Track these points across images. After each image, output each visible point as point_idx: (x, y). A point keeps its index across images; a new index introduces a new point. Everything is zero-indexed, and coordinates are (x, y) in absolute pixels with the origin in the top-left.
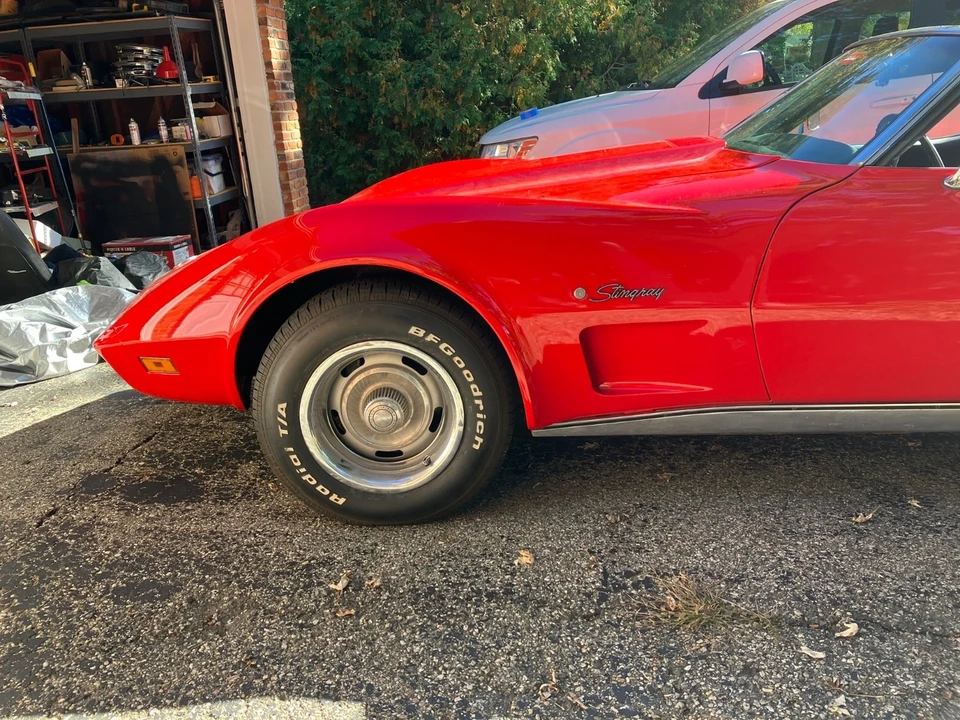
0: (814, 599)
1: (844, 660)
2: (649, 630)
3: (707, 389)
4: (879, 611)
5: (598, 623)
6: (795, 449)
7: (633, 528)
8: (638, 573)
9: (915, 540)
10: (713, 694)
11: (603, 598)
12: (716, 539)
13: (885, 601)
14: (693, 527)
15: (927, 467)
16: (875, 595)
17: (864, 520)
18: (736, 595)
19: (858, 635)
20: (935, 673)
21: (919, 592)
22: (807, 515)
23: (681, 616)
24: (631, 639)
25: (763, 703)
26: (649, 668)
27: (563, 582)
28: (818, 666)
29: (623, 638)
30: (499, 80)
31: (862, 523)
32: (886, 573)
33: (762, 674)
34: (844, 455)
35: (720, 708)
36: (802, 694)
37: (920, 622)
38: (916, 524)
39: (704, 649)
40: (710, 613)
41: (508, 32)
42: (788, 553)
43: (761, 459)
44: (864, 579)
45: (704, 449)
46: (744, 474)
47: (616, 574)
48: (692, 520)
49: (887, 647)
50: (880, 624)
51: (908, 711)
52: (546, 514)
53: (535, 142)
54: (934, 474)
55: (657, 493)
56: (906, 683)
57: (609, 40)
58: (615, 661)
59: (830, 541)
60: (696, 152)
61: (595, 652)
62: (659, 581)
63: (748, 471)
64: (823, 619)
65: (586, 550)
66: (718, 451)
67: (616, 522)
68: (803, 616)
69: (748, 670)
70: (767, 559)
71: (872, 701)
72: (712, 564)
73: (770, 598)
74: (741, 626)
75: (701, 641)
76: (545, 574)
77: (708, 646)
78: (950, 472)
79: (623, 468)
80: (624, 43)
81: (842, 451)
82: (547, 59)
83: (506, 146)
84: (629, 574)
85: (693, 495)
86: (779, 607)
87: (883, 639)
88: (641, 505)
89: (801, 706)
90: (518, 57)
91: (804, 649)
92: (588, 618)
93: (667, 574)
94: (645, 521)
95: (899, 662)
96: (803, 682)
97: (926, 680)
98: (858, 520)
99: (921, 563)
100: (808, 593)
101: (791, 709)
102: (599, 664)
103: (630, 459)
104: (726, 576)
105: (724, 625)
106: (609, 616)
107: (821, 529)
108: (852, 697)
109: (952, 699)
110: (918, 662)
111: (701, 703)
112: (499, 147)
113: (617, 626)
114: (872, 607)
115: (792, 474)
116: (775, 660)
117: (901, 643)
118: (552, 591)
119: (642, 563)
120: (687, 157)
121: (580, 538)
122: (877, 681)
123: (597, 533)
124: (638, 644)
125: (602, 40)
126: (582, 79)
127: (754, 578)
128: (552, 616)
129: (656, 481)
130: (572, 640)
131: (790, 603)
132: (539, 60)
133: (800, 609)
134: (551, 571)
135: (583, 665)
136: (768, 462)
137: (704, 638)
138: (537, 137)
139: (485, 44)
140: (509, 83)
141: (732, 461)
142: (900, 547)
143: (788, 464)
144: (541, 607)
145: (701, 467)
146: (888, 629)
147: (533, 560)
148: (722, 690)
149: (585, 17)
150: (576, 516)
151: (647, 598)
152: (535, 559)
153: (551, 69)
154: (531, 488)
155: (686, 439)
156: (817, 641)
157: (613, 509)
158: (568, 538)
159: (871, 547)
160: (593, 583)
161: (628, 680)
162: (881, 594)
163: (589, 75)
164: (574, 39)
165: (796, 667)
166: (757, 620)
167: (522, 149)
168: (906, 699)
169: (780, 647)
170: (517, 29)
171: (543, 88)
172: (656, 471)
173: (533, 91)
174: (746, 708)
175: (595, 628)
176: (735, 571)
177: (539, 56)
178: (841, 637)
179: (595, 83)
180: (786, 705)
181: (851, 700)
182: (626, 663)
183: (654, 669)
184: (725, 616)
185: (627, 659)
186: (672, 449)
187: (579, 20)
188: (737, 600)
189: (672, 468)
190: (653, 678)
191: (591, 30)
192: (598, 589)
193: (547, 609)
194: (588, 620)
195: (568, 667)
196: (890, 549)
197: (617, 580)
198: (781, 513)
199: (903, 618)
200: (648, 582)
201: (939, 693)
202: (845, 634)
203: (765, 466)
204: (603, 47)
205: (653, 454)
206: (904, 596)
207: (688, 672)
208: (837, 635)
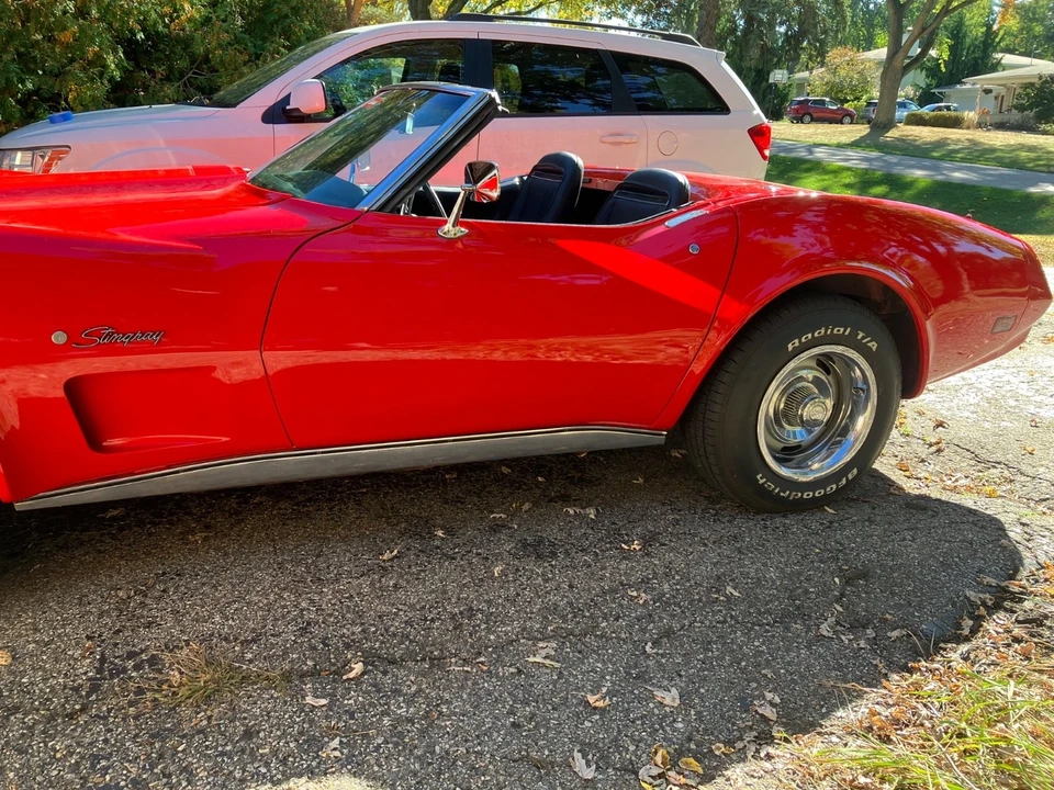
0: (328, 646)
1: (346, 702)
2: (144, 714)
3: (224, 439)
4: (388, 645)
5: (82, 719)
6: (341, 492)
7: (148, 601)
8: (142, 651)
9: (433, 570)
10: (205, 770)
11: (94, 688)
12: (241, 598)
13: (394, 635)
14: (217, 590)
15: (457, 497)
16: (387, 630)
17: (390, 556)
18: (249, 656)
19: (363, 674)
20: (427, 697)
21: (426, 620)
22: (340, 558)
23: (183, 691)
24: (120, 729)
25: (256, 766)
26: (136, 758)
27: (45, 680)
28: (319, 714)
29: (110, 730)
30: (44, 72)
31: (388, 561)
32: (400, 607)
33: (262, 735)
34: (387, 493)
35: (209, 783)
36: (299, 746)
37: (422, 648)
38: (437, 554)
39: (205, 722)
40: (216, 682)
41: (54, 15)
42: (312, 601)
43: (304, 506)
44: (380, 617)
45: (247, 502)
46: (284, 524)
47: (116, 657)
48: (217, 582)
49: (388, 680)
50: (386, 658)
51: (395, 739)
52: (41, 601)
53: (66, 152)
54: (462, 503)
55: (185, 557)
56: (399, 712)
57: (186, 43)
58: (96, 758)
59: (355, 582)
60: (214, 183)
61: (72, 754)
62: (166, 657)
63: (289, 522)
64: (334, 665)
65: (84, 636)
66: (261, 503)
67: (129, 597)
68: (315, 665)
69: (249, 734)
70: (288, 612)
71: (364, 736)
72: (230, 627)
73: (285, 653)
74: (250, 688)
75: (203, 714)
76: (23, 674)
77: (209, 718)
78: (476, 499)
79: (150, 534)
80: (202, 49)
81: (386, 489)
82: (108, 54)
83: (29, 154)
84: (131, 655)
85: (226, 554)
86: (293, 661)
87: (385, 673)
88: (164, 574)
89: (295, 758)
90: (67, 46)
91: (309, 700)
92: (71, 716)
93: (177, 647)
94: (164, 591)
95: (397, 692)
96: (301, 733)
97: (417, 705)
98: (385, 557)
99: (433, 591)
100: (324, 642)
101: (285, 764)
102: (75, 768)
103: (159, 523)
104: (242, 638)
105: (230, 692)
106: (99, 709)
107: (350, 572)
108: (346, 737)
109: (438, 718)
110: (414, 688)
111: (189, 784)
112: (19, 154)
113: (105, 718)
114: (382, 642)
115: (332, 519)
116: (277, 717)
117: (403, 672)
118: (29, 693)
119: (148, 641)
120: (204, 188)
121: (79, 624)
122: (372, 716)
123: (101, 616)
124: (128, 733)
125: (177, 41)
126: (153, 83)
127: (272, 635)
128: (24, 723)
129: (187, 544)
130: (46, 745)
131: (304, 655)
132: (95, 53)
133: (313, 659)
134: (33, 668)
135: (55, 773)
136: (311, 509)
137: (205, 711)
138: (69, 147)
139: (23, 25)
140: (56, 76)
141: (274, 512)
142: (417, 579)
143: (331, 509)
144: (12, 714)
145: (239, 522)
146: (392, 662)
147: (10, 660)
148: (216, 763)
149: (153, 13)
150: (80, 599)
151: (148, 679)
152: (14, 658)
153: (113, 66)
154: (28, 573)
155: (229, 492)
156: (324, 688)
157: (128, 583)
158: (63, 626)
159: (391, 583)
160: (85, 673)
161: (108, 777)
162: (392, 629)
163: (161, 80)
164: (141, 36)
165: (297, 720)
166: (267, 679)
167: (51, 159)
168: (396, 728)
169: (286, 702)
170: (65, 12)
171: (101, 88)
172: (188, 533)
173: (88, 89)
174: (238, 776)
175: (77, 725)
176: (254, 630)
177: (97, 49)
178: (348, 679)
179: (169, 90)
180: (281, 761)
181: (345, 740)
182: (108, 759)
183: (142, 758)
184: (233, 681)
185: (111, 754)
186: (211, 506)
187: (146, 14)
188: (251, 661)
189: (208, 527)
190: (139, 768)
191: (160, 28)
192: (89, 679)
193: (19, 716)
194: (72, 718)
195: (34, 779)
196: (408, 583)
197: (116, 665)
198: (313, 562)
199: (408, 648)
200: (153, 661)
201: (427, 715)
202: (352, 675)
203: (308, 514)
204: (179, 49)
205: (187, 514)
206: (412, 626)
207: (182, 751)
208: (345, 677)
